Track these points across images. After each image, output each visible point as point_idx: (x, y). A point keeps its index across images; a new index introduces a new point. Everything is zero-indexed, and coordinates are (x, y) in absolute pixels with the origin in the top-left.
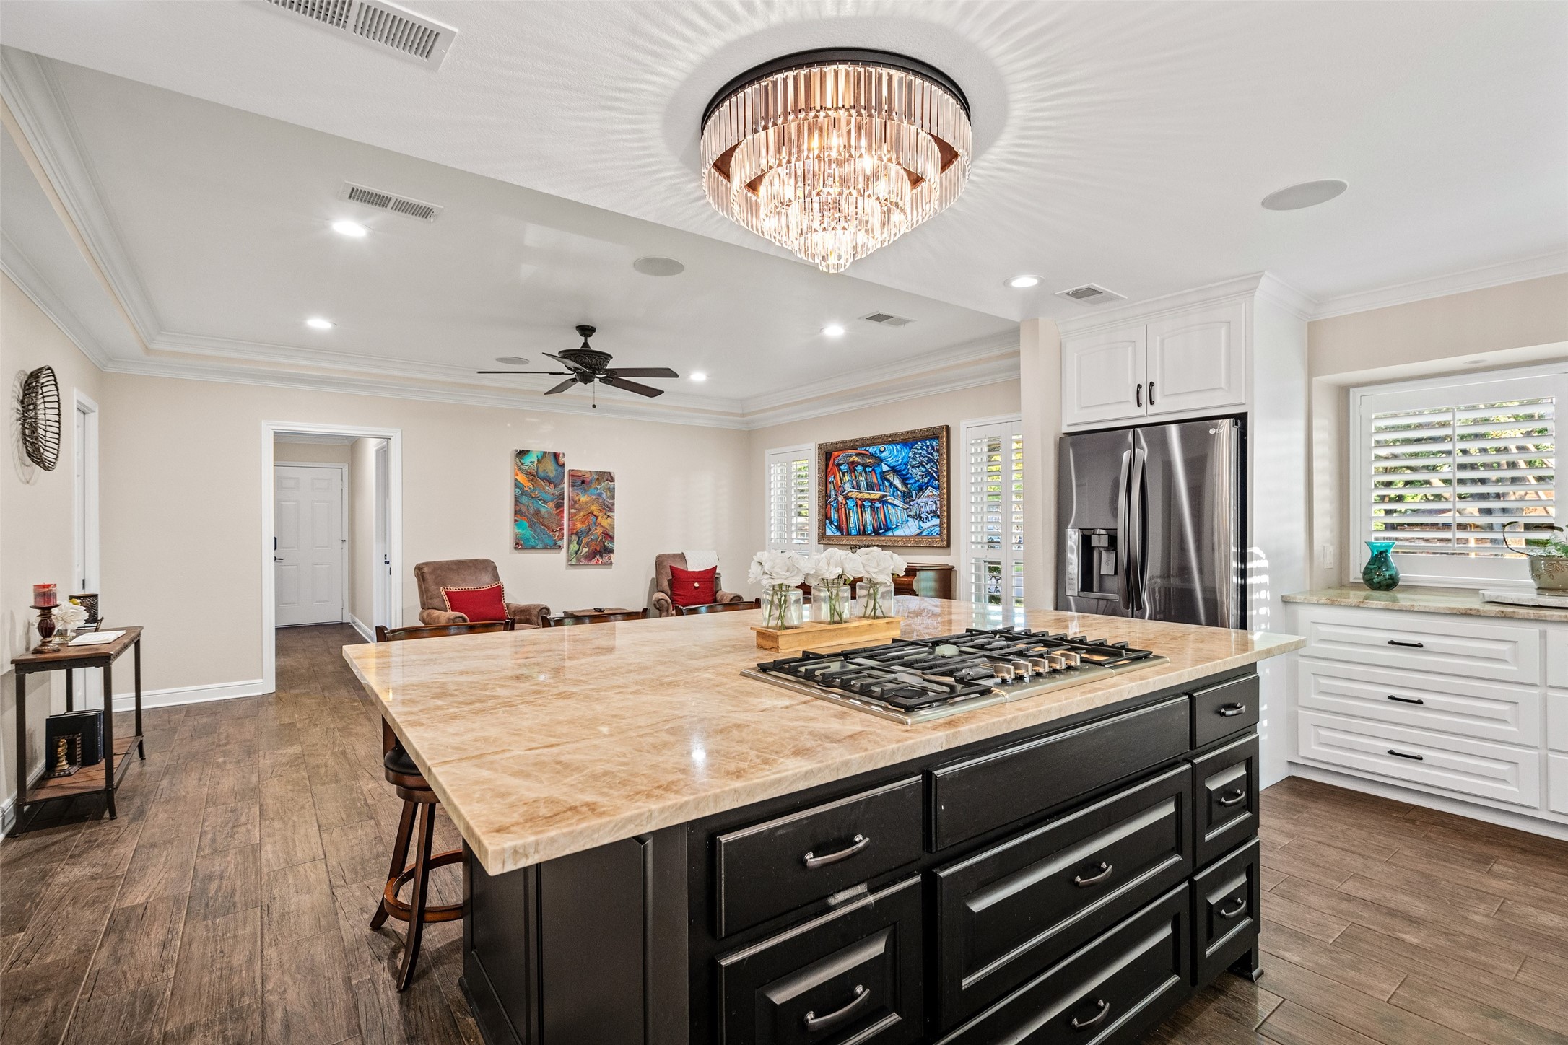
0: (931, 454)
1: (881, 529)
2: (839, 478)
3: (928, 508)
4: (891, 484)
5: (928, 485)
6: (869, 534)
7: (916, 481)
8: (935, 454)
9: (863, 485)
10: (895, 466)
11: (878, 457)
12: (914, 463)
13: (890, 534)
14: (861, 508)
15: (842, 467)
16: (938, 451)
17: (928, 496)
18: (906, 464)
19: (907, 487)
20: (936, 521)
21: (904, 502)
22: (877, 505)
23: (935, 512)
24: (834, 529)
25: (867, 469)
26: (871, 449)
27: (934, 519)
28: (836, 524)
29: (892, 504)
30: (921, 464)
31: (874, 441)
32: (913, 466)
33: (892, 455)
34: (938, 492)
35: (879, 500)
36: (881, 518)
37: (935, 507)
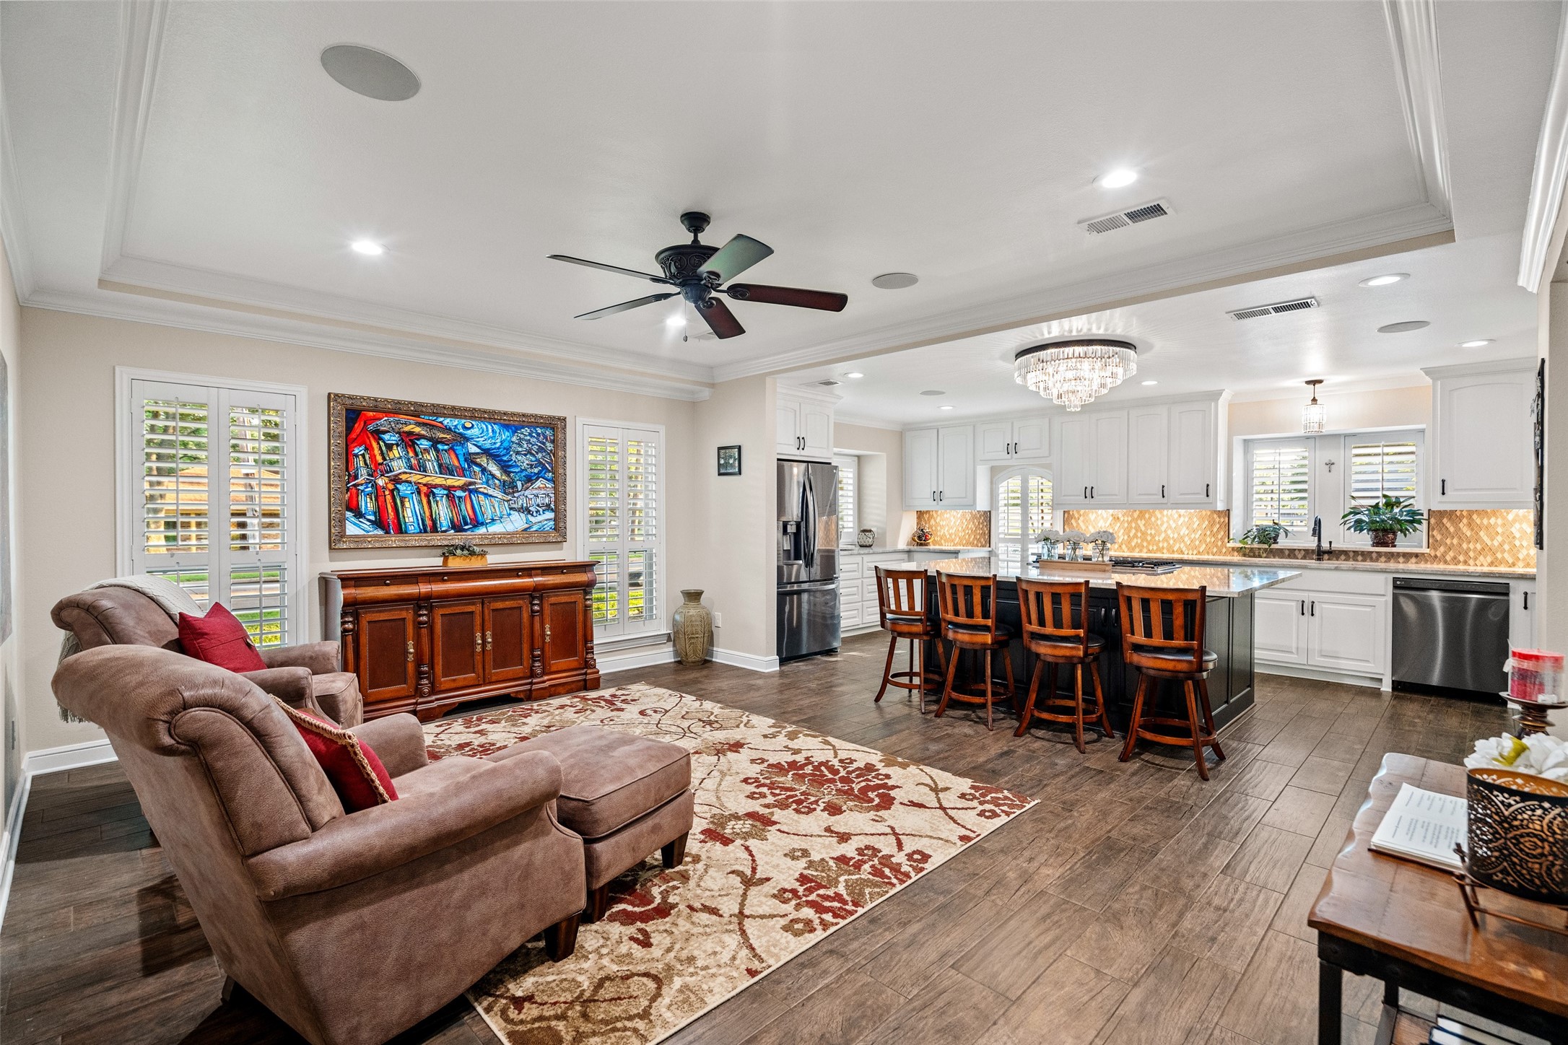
0: (544, 444)
1: (466, 524)
2: (377, 452)
3: (538, 501)
4: (484, 470)
5: (538, 476)
6: (445, 531)
7: (522, 471)
8: (548, 444)
9: (431, 466)
10: (489, 449)
11: (459, 434)
12: (520, 449)
13: (482, 530)
14: (427, 496)
15: (386, 437)
16: (553, 442)
17: (539, 487)
18: (508, 449)
19: (509, 476)
20: (552, 516)
21: (505, 493)
22: (459, 493)
23: (548, 506)
24: (367, 525)
25: (440, 447)
26: (447, 421)
27: (547, 513)
28: (372, 518)
29: (486, 495)
30: (529, 452)
31: (455, 412)
32: (518, 453)
33: (483, 436)
34: (550, 485)
35: (462, 488)
36: (466, 509)
37: (547, 500)
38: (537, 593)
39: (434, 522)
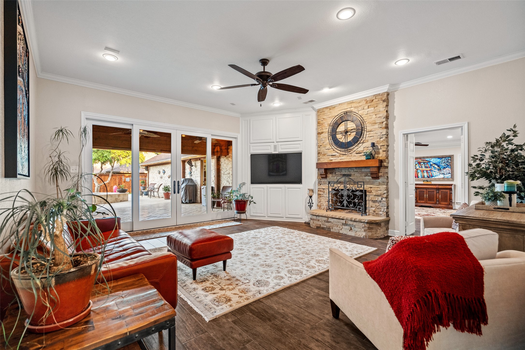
0: (448, 161)
1: (430, 176)
3: (447, 172)
4: (434, 167)
5: (447, 167)
6: (426, 178)
7: (443, 166)
9: (423, 167)
10: (435, 163)
11: (429, 161)
13: (434, 177)
14: (423, 172)
15: (416, 163)
16: (450, 160)
17: (447, 169)
18: (439, 163)
19: (439, 168)
20: (450, 175)
21: (438, 171)
22: (429, 171)
23: (449, 173)
25: (425, 163)
26: (426, 159)
29: (434, 171)
30: (444, 163)
31: (427, 157)
32: (442, 163)
33: (433, 160)
34: (450, 169)
35: (429, 170)
36: (430, 174)
37: (449, 172)
38: (438, 189)
39: (424, 176)
